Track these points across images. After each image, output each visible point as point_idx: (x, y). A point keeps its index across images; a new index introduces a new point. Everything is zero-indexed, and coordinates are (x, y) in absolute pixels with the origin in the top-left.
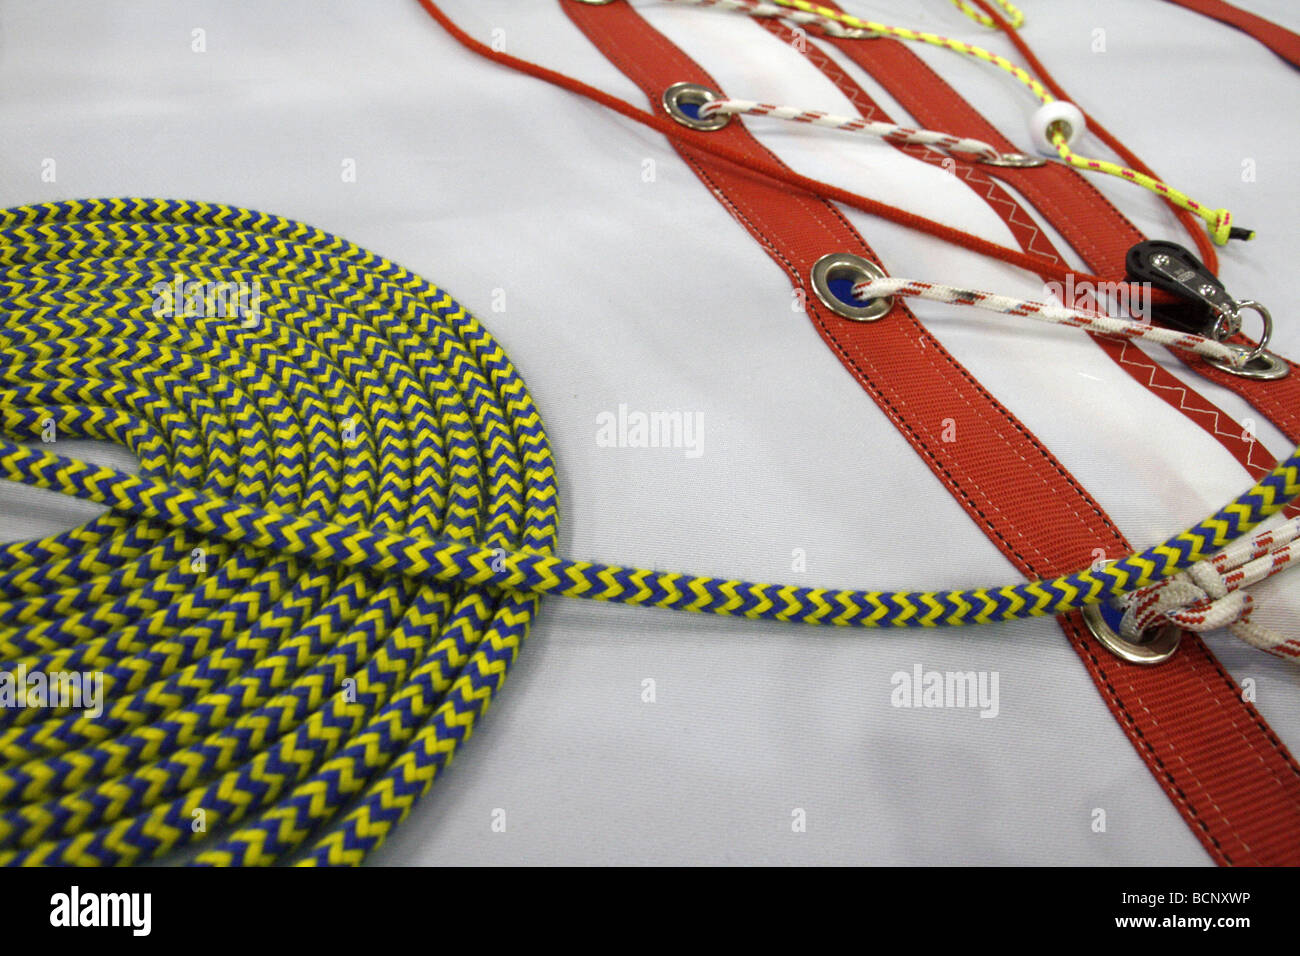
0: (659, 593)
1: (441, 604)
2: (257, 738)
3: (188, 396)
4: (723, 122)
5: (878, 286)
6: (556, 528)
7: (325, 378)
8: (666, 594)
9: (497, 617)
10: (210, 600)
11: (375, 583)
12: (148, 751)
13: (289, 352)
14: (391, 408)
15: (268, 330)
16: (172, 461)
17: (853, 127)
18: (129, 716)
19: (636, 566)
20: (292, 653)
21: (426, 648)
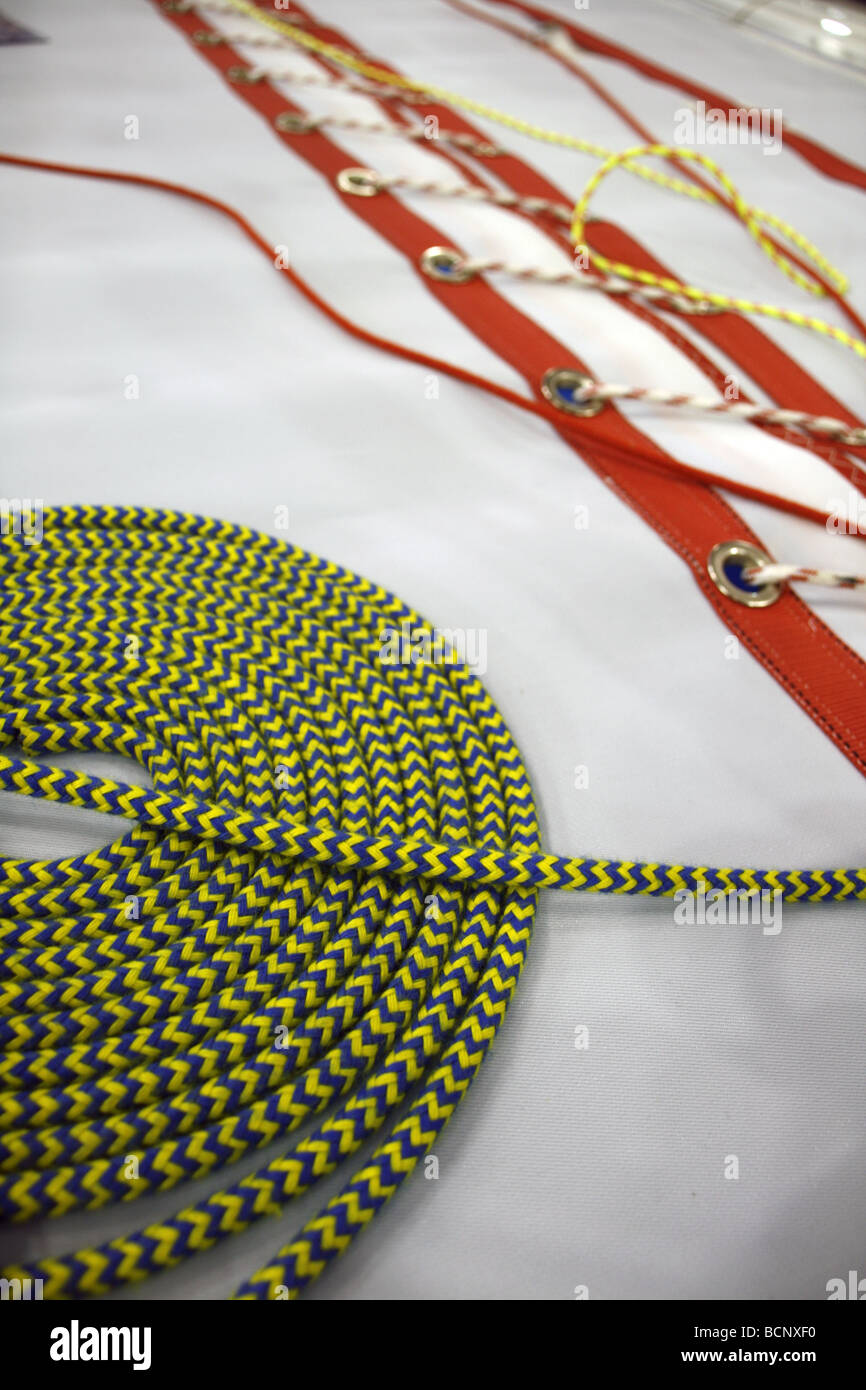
0: (642, 883)
1: (455, 902)
2: (327, 1035)
3: (184, 709)
4: (598, 406)
5: (768, 573)
6: (538, 825)
7: (304, 686)
8: (649, 883)
9: (507, 911)
10: (253, 909)
11: (395, 886)
12: (234, 1054)
13: (264, 661)
14: (369, 713)
15: (240, 639)
16: (184, 775)
17: (718, 409)
18: (210, 1022)
19: (621, 860)
20: (338, 955)
21: (451, 944)
